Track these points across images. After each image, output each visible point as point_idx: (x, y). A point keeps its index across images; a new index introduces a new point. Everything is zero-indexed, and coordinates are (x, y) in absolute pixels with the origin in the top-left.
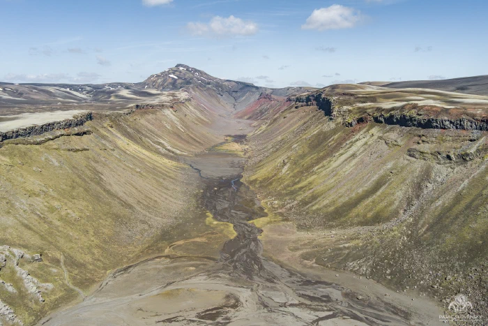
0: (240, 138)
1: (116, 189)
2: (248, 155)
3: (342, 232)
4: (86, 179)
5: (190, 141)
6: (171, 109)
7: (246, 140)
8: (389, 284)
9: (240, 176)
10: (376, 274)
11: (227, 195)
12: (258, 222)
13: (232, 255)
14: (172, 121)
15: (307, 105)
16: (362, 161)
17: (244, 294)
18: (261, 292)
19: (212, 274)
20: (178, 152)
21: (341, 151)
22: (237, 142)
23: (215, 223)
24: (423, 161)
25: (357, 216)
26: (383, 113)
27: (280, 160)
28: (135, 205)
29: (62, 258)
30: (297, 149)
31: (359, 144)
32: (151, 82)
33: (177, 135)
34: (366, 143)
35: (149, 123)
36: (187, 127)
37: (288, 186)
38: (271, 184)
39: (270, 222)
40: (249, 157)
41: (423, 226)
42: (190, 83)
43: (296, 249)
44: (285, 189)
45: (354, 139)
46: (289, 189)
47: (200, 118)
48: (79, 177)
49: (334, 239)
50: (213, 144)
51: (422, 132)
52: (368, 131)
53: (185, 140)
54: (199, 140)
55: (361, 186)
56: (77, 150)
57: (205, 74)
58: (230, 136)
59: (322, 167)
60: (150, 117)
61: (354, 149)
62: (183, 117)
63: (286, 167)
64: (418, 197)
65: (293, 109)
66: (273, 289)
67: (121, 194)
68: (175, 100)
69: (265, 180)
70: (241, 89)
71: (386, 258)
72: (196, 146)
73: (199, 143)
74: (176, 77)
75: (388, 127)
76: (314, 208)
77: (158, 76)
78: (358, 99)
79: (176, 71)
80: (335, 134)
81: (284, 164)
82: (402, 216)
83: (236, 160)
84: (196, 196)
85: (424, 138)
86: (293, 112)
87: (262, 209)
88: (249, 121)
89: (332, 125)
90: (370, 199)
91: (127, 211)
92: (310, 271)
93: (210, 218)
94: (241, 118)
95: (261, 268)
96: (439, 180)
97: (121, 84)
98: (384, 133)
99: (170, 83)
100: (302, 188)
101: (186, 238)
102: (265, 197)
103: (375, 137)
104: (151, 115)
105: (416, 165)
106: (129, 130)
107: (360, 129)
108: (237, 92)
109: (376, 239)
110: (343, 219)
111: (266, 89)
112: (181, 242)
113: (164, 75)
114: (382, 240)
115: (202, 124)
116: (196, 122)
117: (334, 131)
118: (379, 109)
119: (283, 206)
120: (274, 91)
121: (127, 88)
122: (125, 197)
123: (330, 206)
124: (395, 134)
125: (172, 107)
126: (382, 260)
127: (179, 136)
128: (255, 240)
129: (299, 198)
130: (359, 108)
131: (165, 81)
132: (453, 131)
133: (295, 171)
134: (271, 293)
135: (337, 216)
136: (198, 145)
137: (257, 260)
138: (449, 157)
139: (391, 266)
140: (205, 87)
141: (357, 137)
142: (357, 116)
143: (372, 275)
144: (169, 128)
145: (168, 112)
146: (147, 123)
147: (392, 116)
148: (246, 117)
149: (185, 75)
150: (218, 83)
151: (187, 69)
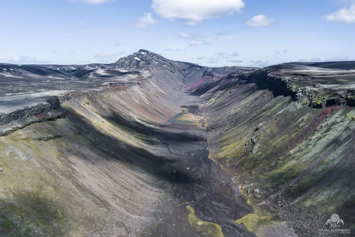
4: (56, 173)
5: (155, 112)
6: (138, 86)
7: (199, 111)
14: (139, 96)
22: (193, 113)
23: (200, 223)
28: (110, 201)
30: (264, 128)
32: (120, 63)
33: (144, 108)
35: (120, 98)
36: (151, 101)
40: (208, 129)
42: (150, 64)
45: (330, 122)
47: (160, 92)
48: (49, 171)
50: (173, 115)
54: (161, 112)
57: (162, 57)
59: (299, 151)
60: (122, 93)
62: (147, 92)
65: (238, 85)
68: (139, 77)
70: (188, 68)
72: (159, 117)
73: (162, 114)
74: (139, 59)
77: (125, 59)
79: (139, 55)
80: (303, 115)
81: (254, 143)
86: (237, 88)
89: (299, 106)
93: (192, 215)
97: (98, 65)
99: (135, 64)
102: (242, 181)
104: (122, 91)
106: (104, 106)
107: (333, 113)
108: (185, 70)
111: (208, 68)
113: (131, 57)
115: (161, 96)
116: (157, 95)
117: (302, 112)
118: (351, 92)
120: (214, 69)
121: (102, 68)
122: (99, 191)
125: (139, 84)
127: (145, 109)
129: (283, 188)
131: (131, 62)
133: (268, 152)
136: (161, 116)
140: (161, 66)
141: (333, 120)
142: (326, 98)
144: (137, 102)
145: (136, 88)
146: (119, 99)
149: (146, 57)
150: (171, 64)
151: (147, 54)
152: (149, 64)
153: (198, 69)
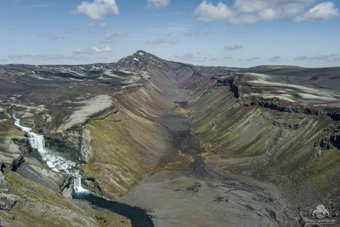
0: (184, 104)
1: (137, 139)
2: (191, 117)
3: (241, 159)
4: (124, 135)
5: (157, 108)
6: (144, 88)
7: (188, 106)
8: (259, 180)
9: (189, 131)
10: (254, 176)
11: (185, 141)
12: (203, 155)
13: (194, 168)
15: (225, 85)
16: (252, 126)
17: (202, 182)
18: (208, 182)
19: (187, 175)
20: (153, 116)
21: (242, 120)
22: (183, 108)
23: (183, 155)
24: (279, 128)
25: (248, 152)
26: (263, 101)
27: (211, 123)
28: (146, 147)
29: (127, 169)
30: (220, 117)
31: (251, 116)
32: (122, 63)
33: (148, 104)
34: (254, 117)
36: (153, 99)
37: (216, 137)
38: (207, 135)
39: (208, 155)
40: (192, 119)
41: (275, 157)
43: (221, 166)
44: (214, 138)
46: (217, 138)
48: (122, 134)
49: (237, 163)
51: (280, 113)
52: (256, 110)
53: (154, 108)
54: (161, 107)
55: (250, 138)
56: (117, 121)
57: (157, 57)
58: (177, 102)
59: (232, 128)
60: (134, 94)
61: (248, 119)
63: (214, 127)
64: (275, 144)
65: (216, 87)
66: (213, 181)
67: (139, 142)
68: (142, 79)
69: (204, 133)
70: (180, 67)
71: (259, 170)
74: (138, 60)
75: (265, 109)
76: (229, 148)
77: (126, 59)
78: (252, 90)
79: (138, 55)
80: (240, 110)
81: (213, 125)
82: (268, 153)
83: (185, 120)
84: (170, 142)
85: (280, 116)
86: (216, 89)
87: (204, 149)
88: (187, 91)
89: (238, 105)
90: (254, 145)
91: (143, 150)
92: (228, 175)
93: (180, 153)
94: (181, 88)
95: (207, 174)
96: (285, 136)
98: (263, 112)
99: (134, 64)
100: (223, 138)
101: (172, 162)
102: (205, 143)
103: (259, 114)
104: (134, 92)
105: (275, 129)
106: (126, 104)
107: (252, 109)
108: (177, 69)
109: (255, 162)
110: (241, 154)
112: (171, 164)
113: (130, 58)
114: (257, 163)
115: (160, 94)
116: (156, 93)
117: (239, 109)
118: (262, 98)
119: (214, 147)
121: (107, 68)
122: (141, 143)
123: (236, 148)
124: (268, 113)
126: (257, 171)
127: (150, 105)
128: (203, 163)
129: (222, 143)
130: (252, 96)
131: (131, 62)
132: (293, 114)
133: (219, 129)
134: (212, 182)
135: (239, 152)
136: (161, 110)
137: (205, 171)
138: (290, 126)
139: (260, 173)
140: (157, 66)
141: (250, 113)
142: (251, 101)
143: (252, 176)
144: (144, 100)
145: (142, 90)
146: (133, 98)
147: (267, 104)
148: (185, 88)
149: (143, 58)
150: (165, 64)
151: (145, 54)
152: (147, 64)
153: (189, 68)
